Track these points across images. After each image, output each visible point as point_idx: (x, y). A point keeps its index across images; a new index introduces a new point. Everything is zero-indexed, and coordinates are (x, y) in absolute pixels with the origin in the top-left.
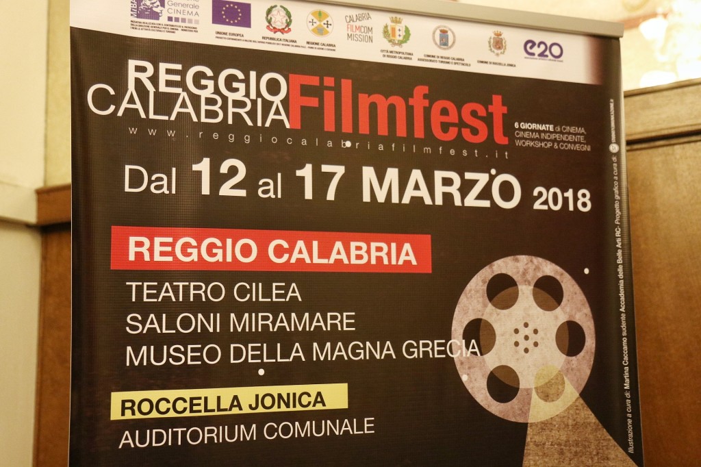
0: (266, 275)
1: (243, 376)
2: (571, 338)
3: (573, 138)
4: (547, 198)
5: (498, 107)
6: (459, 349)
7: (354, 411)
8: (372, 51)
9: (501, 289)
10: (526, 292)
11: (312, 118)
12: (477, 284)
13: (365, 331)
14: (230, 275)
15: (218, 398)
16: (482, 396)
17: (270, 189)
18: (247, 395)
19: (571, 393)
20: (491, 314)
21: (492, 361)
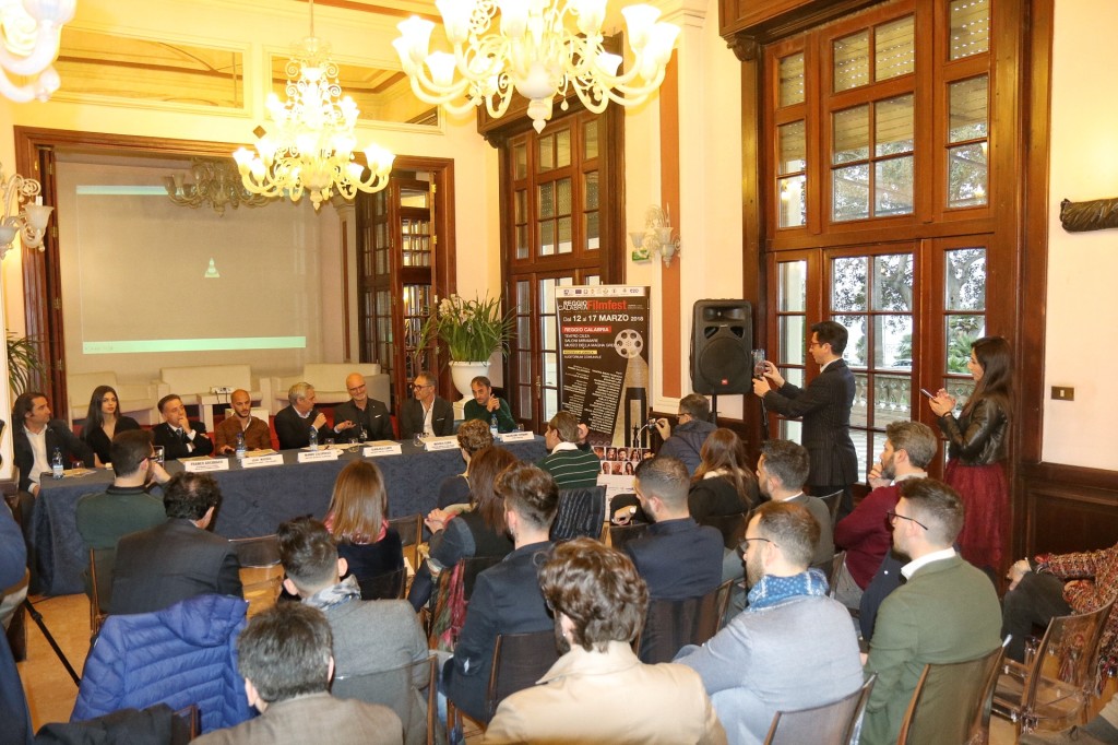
0: (584, 333)
1: (581, 349)
2: (638, 344)
3: (640, 307)
4: (634, 319)
5: (624, 303)
6: (615, 345)
7: (598, 354)
8: (601, 295)
9: (624, 336)
10: (629, 336)
11: (591, 308)
12: (620, 335)
13: (600, 342)
14: (579, 333)
15: (577, 352)
16: (620, 354)
17: (585, 320)
18: (582, 352)
19: (637, 354)
20: (622, 339)
21: (622, 347)
